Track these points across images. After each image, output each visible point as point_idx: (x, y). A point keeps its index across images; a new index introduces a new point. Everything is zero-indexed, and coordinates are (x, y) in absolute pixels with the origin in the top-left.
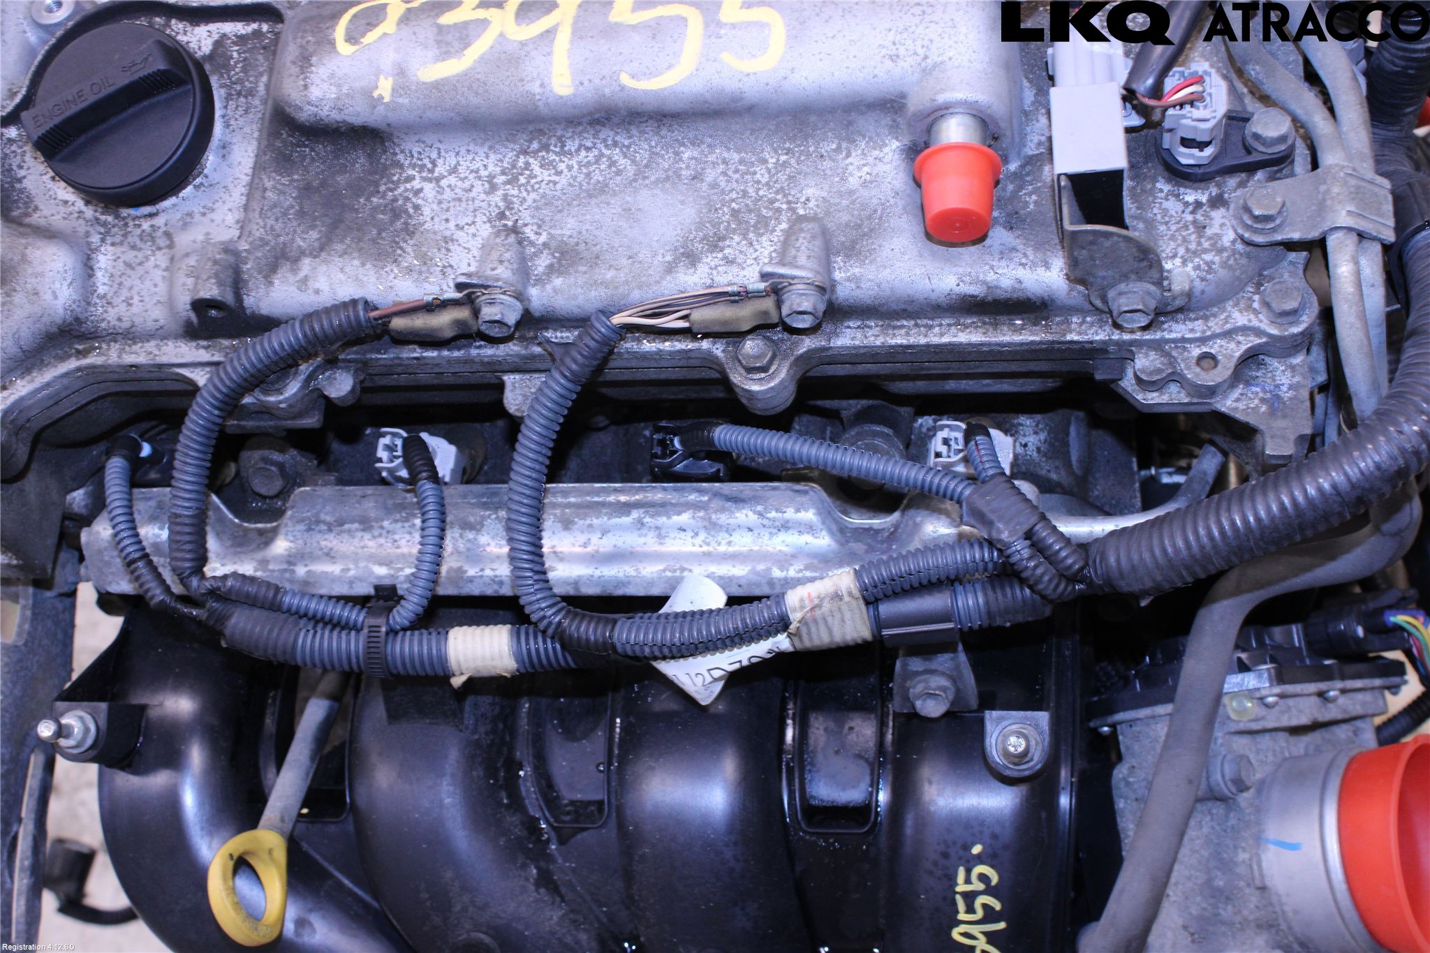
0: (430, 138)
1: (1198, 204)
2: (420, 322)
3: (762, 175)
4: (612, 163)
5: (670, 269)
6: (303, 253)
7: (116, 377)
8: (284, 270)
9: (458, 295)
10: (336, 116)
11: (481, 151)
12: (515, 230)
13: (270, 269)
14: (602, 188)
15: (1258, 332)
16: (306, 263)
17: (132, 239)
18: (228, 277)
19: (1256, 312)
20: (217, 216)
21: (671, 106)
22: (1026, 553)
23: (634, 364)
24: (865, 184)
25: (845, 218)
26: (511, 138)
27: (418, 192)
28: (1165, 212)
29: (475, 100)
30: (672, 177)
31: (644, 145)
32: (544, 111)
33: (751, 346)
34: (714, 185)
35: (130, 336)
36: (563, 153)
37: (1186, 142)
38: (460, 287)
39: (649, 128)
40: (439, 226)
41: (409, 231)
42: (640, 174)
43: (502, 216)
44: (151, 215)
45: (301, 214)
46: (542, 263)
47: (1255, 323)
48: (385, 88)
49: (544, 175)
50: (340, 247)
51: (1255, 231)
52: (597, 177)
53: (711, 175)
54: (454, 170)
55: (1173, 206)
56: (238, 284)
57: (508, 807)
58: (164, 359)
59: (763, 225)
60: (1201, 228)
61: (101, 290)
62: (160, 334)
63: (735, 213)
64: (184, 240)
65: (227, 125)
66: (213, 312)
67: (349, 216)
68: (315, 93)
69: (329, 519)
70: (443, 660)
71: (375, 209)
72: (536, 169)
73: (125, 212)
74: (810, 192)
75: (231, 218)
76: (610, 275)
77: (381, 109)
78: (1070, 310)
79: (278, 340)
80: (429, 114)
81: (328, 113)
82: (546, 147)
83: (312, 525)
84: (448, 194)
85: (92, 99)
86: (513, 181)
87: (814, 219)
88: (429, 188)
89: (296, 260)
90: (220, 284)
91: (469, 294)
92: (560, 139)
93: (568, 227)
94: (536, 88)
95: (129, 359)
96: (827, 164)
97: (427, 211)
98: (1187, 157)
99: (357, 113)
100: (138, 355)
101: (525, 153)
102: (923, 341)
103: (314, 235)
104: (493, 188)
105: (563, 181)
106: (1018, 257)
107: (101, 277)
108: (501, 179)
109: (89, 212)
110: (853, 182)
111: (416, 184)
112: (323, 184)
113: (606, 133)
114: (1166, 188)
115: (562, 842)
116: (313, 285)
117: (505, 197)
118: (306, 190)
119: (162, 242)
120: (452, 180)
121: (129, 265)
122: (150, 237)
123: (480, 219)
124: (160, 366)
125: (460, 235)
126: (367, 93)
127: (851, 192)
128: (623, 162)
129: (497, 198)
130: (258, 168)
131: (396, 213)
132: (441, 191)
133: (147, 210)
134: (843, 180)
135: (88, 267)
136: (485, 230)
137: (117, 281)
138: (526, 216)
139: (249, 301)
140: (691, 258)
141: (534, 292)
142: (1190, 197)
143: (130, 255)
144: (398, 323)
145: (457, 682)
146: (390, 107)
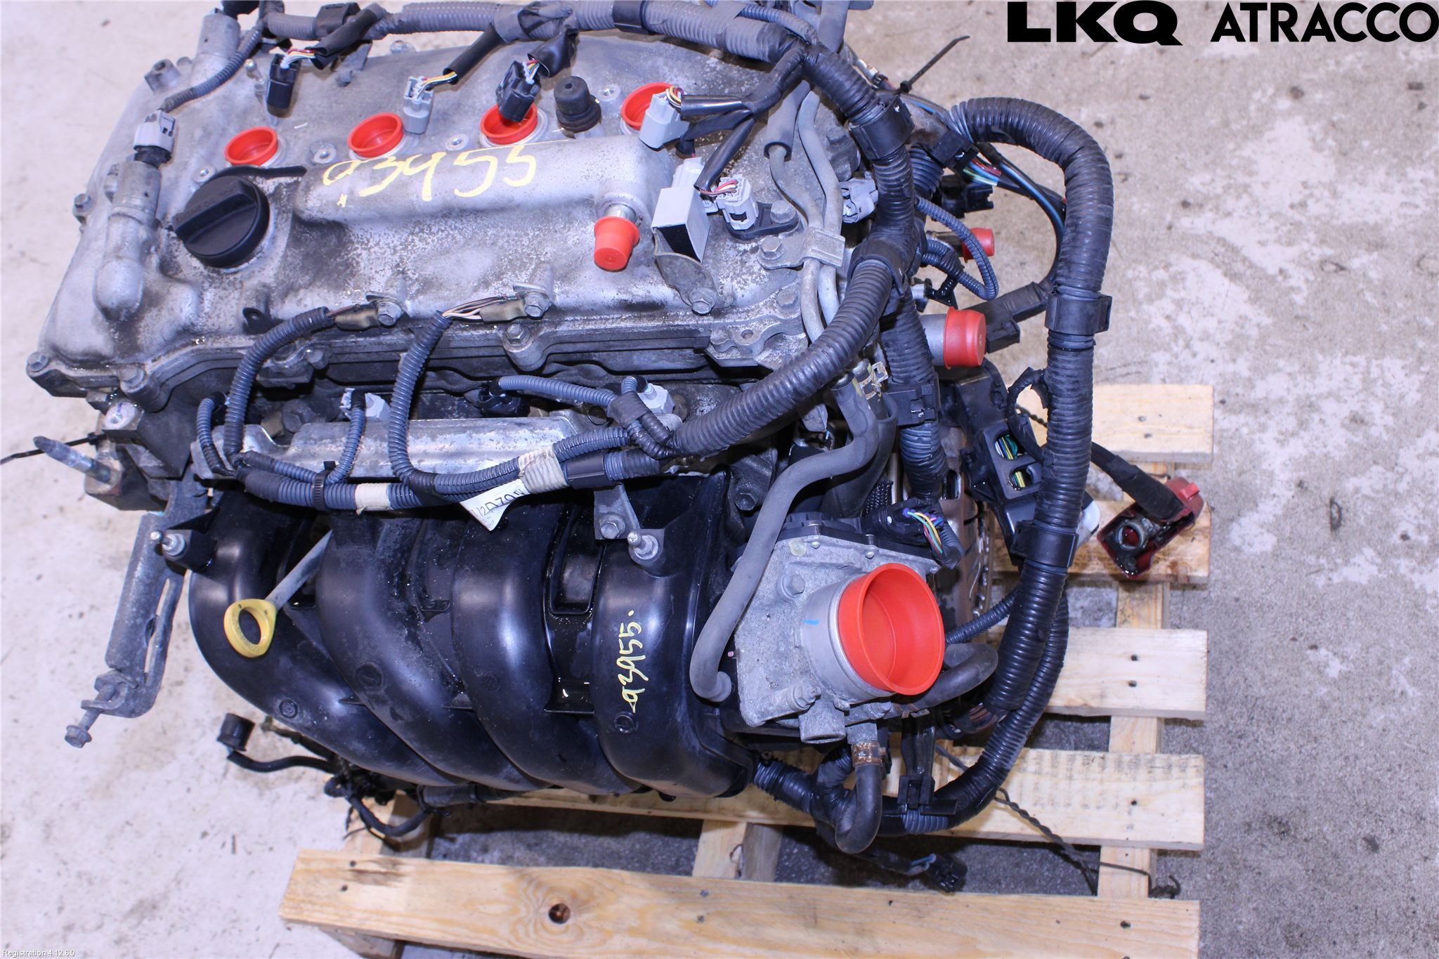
0: (366, 227)
1: (745, 251)
2: (349, 318)
3: (526, 241)
4: (454, 238)
5: (476, 290)
6: (301, 287)
7: (210, 357)
8: (291, 297)
9: (367, 302)
10: (320, 216)
11: (391, 233)
12: (403, 272)
13: (284, 295)
14: (448, 251)
15: (776, 319)
16: (302, 292)
17: (225, 285)
18: (263, 298)
19: (774, 308)
20: (265, 272)
21: (480, 205)
22: (637, 430)
23: (463, 344)
24: (575, 245)
25: (564, 261)
26: (405, 226)
27: (359, 255)
28: (727, 256)
29: (385, 205)
30: (482, 244)
31: (469, 227)
32: (419, 210)
33: (513, 329)
34: (502, 247)
35: (217, 334)
36: (431, 233)
37: (735, 217)
38: (369, 298)
39: (471, 218)
40: (367, 272)
41: (353, 275)
42: (466, 243)
43: (398, 266)
44: (235, 273)
45: (303, 268)
46: (415, 287)
47: (773, 313)
48: (343, 201)
49: (419, 245)
50: (318, 283)
51: (767, 262)
52: (446, 245)
53: (500, 242)
54: (377, 244)
55: (732, 253)
56: (268, 303)
57: (397, 598)
58: (233, 345)
59: (523, 266)
60: (743, 263)
61: (207, 310)
62: (232, 333)
63: (510, 261)
64: (248, 284)
65: (276, 227)
66: (254, 317)
67: (325, 268)
68: (310, 204)
69: (316, 437)
70: (353, 500)
71: (339, 264)
72: (417, 242)
73: (223, 271)
74: (548, 249)
75: (272, 273)
76: (446, 294)
77: (341, 211)
78: (678, 308)
79: (282, 330)
80: (364, 213)
81: (316, 215)
82: (422, 231)
83: (307, 440)
84: (373, 256)
85: (204, 209)
86: (405, 248)
87: (548, 262)
88: (365, 253)
89: (298, 290)
90: (258, 301)
91: (374, 302)
92: (429, 226)
93: (429, 270)
94: (414, 198)
95: (216, 345)
96: (558, 235)
97: (362, 265)
98: (737, 225)
99: (331, 215)
100: (221, 344)
101: (412, 234)
102: (603, 327)
103: (307, 278)
104: (395, 252)
105: (429, 247)
106: (649, 280)
107: (207, 304)
108: (399, 248)
109: (206, 273)
110: (570, 243)
111: (359, 251)
112: (315, 252)
113: (451, 222)
114: (730, 243)
115: (426, 620)
116: (304, 302)
117: (400, 257)
118: (306, 256)
119: (238, 286)
120: (376, 249)
121: (221, 298)
122: (232, 284)
123: (387, 267)
124: (232, 349)
125: (377, 276)
126: (334, 203)
127: (568, 249)
128: (459, 237)
129: (396, 258)
130: (288, 246)
131: (348, 265)
132: (370, 254)
133: (233, 270)
134: (565, 242)
135: (201, 299)
136: (389, 273)
137: (214, 305)
138: (409, 266)
139: (272, 312)
140: (486, 284)
141: (408, 303)
142: (742, 247)
143: (222, 293)
144: (340, 319)
145: (359, 512)
146: (347, 210)
